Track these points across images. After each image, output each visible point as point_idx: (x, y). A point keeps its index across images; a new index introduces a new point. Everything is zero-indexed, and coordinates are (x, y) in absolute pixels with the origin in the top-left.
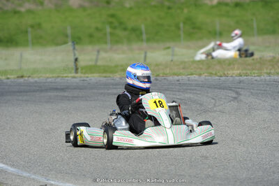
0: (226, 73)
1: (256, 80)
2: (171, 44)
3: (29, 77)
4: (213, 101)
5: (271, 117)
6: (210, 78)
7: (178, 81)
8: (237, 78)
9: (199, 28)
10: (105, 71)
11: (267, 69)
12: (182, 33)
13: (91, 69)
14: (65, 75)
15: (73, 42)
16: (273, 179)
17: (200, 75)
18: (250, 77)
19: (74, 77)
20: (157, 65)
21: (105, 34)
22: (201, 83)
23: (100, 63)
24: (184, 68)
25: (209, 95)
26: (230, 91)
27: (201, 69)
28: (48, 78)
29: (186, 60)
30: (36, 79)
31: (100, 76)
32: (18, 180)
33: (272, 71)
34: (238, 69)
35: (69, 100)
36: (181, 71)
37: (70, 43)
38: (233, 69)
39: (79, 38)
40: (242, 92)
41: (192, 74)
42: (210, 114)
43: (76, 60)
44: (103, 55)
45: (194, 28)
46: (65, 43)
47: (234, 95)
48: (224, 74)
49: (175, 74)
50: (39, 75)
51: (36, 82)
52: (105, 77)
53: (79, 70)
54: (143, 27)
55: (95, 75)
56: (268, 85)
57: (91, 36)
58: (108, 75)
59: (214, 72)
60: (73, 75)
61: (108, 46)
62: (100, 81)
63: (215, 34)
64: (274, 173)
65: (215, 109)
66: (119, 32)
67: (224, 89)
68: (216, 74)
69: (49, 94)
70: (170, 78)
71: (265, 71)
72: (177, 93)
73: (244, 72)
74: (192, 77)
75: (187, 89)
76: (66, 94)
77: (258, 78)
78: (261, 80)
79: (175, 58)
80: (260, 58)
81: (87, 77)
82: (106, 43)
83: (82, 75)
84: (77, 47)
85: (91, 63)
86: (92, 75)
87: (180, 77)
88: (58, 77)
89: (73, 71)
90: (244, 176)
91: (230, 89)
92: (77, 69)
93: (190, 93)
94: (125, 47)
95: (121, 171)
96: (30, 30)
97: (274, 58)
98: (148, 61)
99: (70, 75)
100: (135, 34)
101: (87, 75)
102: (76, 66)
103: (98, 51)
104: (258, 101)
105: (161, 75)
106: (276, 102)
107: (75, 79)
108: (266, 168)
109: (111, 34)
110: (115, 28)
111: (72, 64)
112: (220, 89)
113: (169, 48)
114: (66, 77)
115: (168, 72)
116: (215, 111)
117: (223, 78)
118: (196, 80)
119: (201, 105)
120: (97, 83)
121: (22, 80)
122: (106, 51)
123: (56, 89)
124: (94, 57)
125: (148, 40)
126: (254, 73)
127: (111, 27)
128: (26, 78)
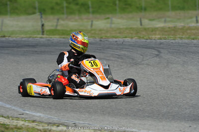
0: (150, 37)
1: (172, 43)
2: (110, 16)
3: (9, 36)
4: (141, 57)
5: (183, 69)
6: (139, 40)
7: (116, 42)
8: (159, 41)
9: (130, 5)
10: (63, 34)
11: (179, 34)
12: (117, 8)
13: (53, 32)
14: (35, 36)
15: (40, 12)
16: (185, 113)
17: (132, 38)
18: (167, 41)
19: (41, 38)
20: (100, 30)
21: (63, 8)
22: (132, 43)
23: (59, 28)
24: (119, 33)
25: (138, 52)
26: (153, 50)
27: (132, 34)
28: (23, 38)
29: (121, 27)
30: (14, 38)
31: (60, 37)
32: (2, 110)
33: (184, 36)
34: (159, 34)
35: (38, 54)
36: (118, 35)
37: (38, 14)
38: (155, 34)
39: (44, 10)
40: (162, 51)
41: (126, 37)
42: (140, 66)
43: (43, 25)
44: (61, 22)
45: (126, 5)
46: (34, 13)
47: (157, 53)
48: (149, 38)
49: (114, 37)
50: (17, 36)
51: (14, 41)
52: (64, 38)
53: (45, 33)
54: (90, 3)
55: (56, 36)
56: (180, 46)
57: (52, 8)
58: (65, 36)
59: (142, 36)
60: (41, 36)
61: (64, 16)
62: (60, 40)
63: (142, 9)
64: (186, 109)
65: (143, 62)
66: (73, 6)
67: (149, 48)
68: (143, 38)
69: (24, 49)
70: (110, 40)
71: (178, 36)
72: (116, 51)
73: (164, 36)
74: (126, 39)
75: (122, 48)
76: (36, 49)
77: (173, 41)
78: (176, 43)
79: (113, 26)
80: (174, 27)
81: (51, 38)
82: (63, 14)
83: (48, 36)
84: (43, 16)
85: (52, 28)
86: (55, 36)
87: (117, 39)
88: (30, 37)
89: (41, 33)
90: (165, 110)
91: (153, 48)
92: (43, 32)
93: (125, 51)
94: (77, 17)
95: (76, 105)
96: (8, 3)
97: (184, 27)
98: (93, 27)
99: (38, 36)
100: (84, 8)
101: (51, 36)
102: (43, 29)
103: (58, 20)
104: (174, 57)
105: (104, 37)
106: (186, 58)
107: (42, 39)
108: (181, 106)
109: (67, 7)
110: (69, 3)
111: (40, 28)
112: (146, 48)
113: (108, 18)
114: (36, 37)
115: (108, 35)
116: (143, 64)
117: (148, 41)
118: (129, 42)
119: (133, 59)
120: (58, 42)
121: (4, 39)
122: (63, 20)
123: (29, 46)
124: (55, 24)
125: (93, 12)
126: (171, 38)
127: (67, 3)
128: (7, 38)
